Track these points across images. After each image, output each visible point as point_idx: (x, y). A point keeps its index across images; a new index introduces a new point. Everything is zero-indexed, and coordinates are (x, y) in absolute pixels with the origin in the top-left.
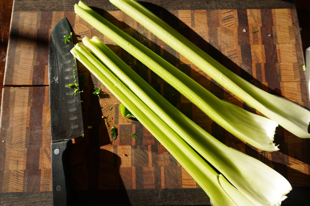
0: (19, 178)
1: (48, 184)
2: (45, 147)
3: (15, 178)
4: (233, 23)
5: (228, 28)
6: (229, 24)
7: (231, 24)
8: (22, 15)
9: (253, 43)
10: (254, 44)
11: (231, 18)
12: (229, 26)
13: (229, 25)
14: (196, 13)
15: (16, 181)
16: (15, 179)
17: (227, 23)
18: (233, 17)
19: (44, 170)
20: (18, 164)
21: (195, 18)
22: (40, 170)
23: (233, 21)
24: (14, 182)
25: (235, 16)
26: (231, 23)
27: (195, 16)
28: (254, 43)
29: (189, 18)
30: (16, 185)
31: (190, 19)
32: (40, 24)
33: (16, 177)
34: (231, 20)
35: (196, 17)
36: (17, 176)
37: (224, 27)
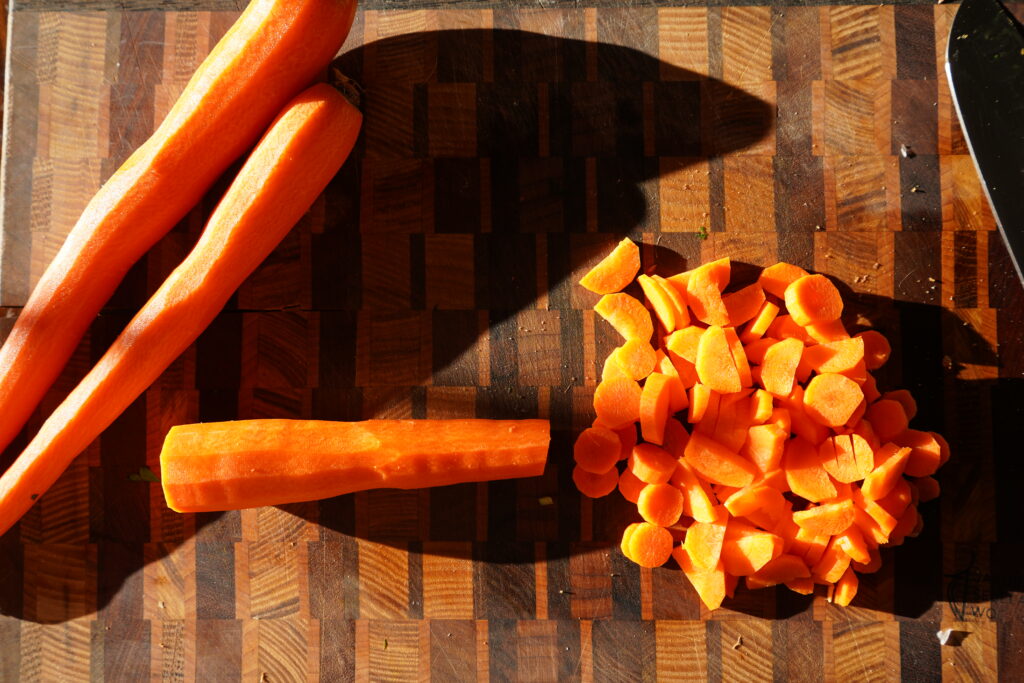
0: (74, 650)
1: (179, 671)
2: (160, 540)
3: (62, 649)
4: (877, 65)
5: (852, 84)
6: (858, 67)
7: (867, 68)
8: (47, 26)
9: (950, 149)
10: (953, 153)
11: (868, 41)
12: (857, 78)
13: (859, 72)
14: (729, 19)
15: (67, 659)
16: (63, 653)
17: (849, 64)
18: (878, 38)
19: (160, 623)
20: (67, 599)
21: (724, 41)
22: (149, 622)
23: (877, 55)
24: (58, 663)
25: (882, 34)
26: (868, 63)
27: (724, 34)
28: (953, 148)
29: (701, 40)
30: (67, 674)
31: (705, 44)
32: (118, 65)
33: (63, 646)
34: (866, 52)
35: (727, 36)
36: (67, 644)
37: (838, 78)
